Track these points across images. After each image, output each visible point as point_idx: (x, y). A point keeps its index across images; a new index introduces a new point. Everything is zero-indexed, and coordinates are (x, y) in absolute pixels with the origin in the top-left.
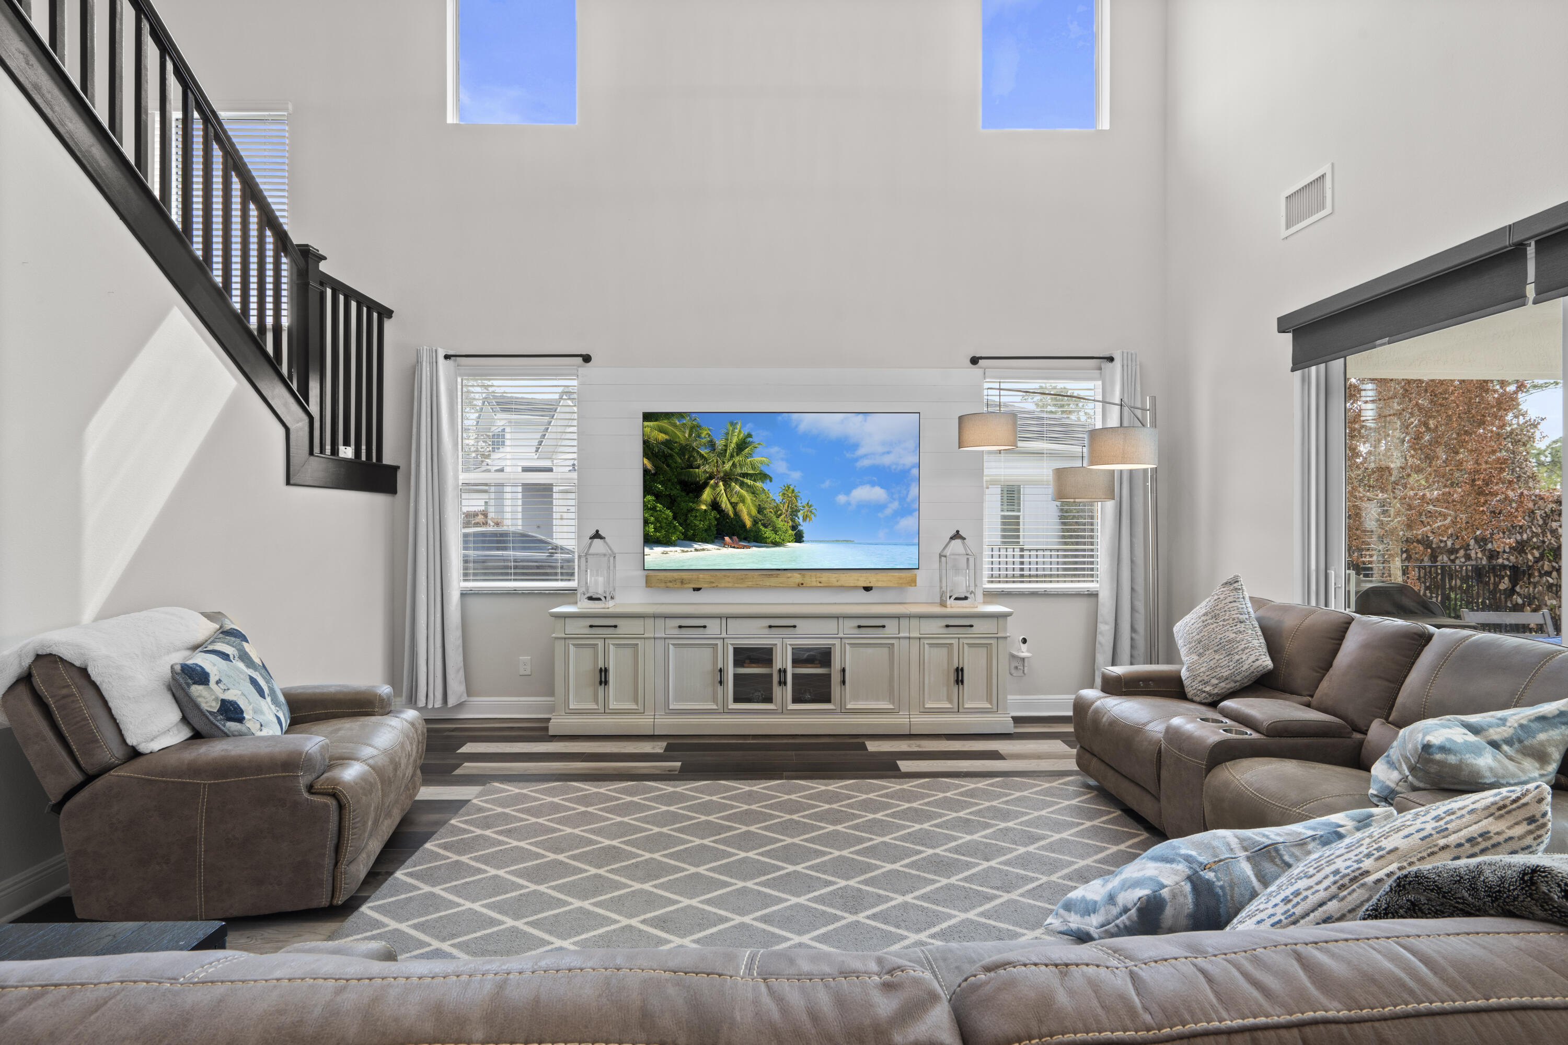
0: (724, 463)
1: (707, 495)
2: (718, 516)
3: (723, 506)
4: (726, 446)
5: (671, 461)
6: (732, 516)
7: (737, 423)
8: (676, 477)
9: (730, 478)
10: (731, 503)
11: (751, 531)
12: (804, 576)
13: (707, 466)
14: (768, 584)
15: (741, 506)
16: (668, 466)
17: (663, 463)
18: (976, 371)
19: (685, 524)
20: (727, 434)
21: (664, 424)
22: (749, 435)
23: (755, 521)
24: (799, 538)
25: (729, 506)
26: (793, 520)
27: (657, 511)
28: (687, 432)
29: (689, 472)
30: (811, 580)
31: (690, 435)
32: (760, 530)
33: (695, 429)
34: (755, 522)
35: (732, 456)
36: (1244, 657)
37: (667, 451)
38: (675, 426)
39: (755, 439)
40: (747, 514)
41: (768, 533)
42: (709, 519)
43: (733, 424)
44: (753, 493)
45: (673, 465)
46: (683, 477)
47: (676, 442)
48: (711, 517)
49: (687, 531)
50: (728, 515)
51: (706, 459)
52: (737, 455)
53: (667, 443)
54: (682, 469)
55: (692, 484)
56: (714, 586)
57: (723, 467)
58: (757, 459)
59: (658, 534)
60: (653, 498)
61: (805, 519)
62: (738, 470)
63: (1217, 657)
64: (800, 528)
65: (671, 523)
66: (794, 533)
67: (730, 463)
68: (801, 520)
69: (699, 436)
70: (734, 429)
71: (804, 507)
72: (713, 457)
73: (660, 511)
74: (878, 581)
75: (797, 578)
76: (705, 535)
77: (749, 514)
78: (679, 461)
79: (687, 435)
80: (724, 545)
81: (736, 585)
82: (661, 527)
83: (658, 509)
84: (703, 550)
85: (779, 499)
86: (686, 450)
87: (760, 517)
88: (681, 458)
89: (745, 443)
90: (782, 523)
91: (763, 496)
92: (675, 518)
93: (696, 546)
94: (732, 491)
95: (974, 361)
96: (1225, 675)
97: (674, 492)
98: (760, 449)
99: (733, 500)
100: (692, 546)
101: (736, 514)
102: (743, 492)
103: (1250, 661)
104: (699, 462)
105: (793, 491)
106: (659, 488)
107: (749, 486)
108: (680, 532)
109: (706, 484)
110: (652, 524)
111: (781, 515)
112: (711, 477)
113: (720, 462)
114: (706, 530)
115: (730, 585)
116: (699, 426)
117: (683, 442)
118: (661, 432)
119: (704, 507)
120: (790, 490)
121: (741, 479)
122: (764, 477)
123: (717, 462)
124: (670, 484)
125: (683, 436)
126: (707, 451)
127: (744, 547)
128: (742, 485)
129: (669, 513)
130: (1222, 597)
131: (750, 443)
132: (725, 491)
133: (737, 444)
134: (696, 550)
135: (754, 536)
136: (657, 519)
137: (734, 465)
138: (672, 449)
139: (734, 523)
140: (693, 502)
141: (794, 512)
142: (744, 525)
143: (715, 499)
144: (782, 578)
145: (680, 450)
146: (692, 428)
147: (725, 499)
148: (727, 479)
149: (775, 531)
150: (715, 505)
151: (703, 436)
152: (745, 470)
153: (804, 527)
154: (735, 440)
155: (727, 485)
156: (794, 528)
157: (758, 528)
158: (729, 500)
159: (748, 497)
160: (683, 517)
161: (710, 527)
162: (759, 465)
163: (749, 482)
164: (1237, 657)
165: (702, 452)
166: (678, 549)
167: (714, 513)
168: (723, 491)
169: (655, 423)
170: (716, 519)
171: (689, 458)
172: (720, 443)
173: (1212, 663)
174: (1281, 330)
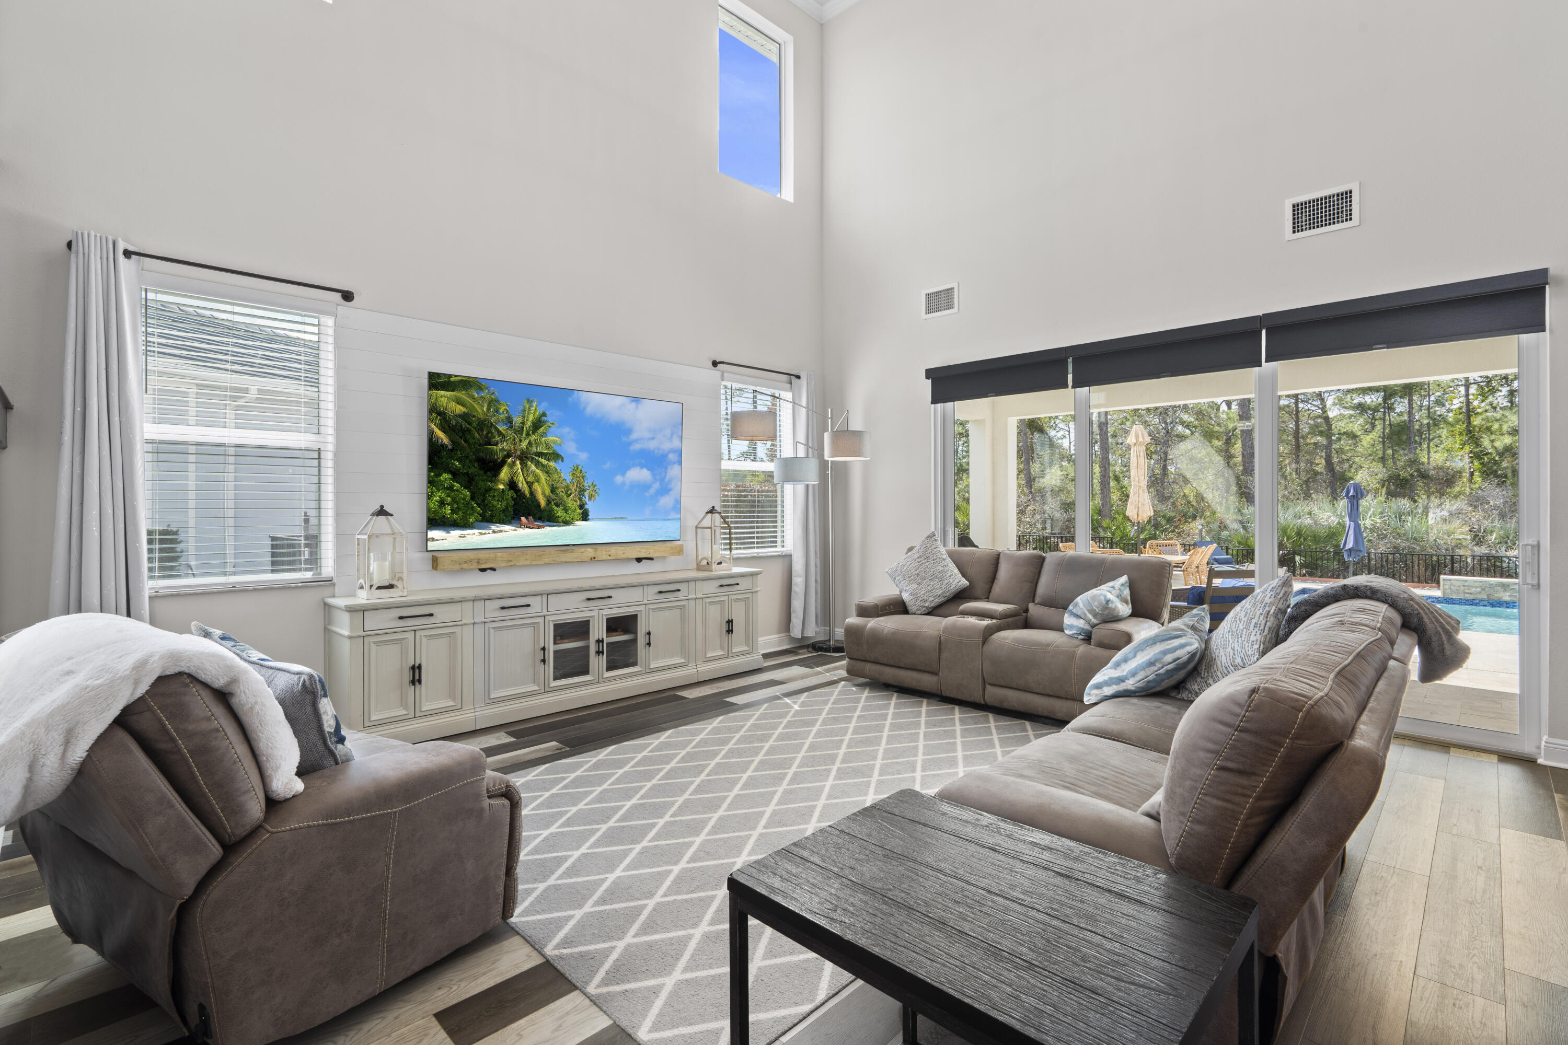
0: (521, 441)
1: (504, 474)
2: (515, 496)
3: (520, 485)
4: (523, 423)
5: (468, 437)
6: (528, 496)
7: (533, 401)
8: (474, 453)
9: (526, 457)
10: (527, 483)
11: (545, 510)
12: (596, 549)
13: (505, 444)
14: (564, 560)
15: (536, 486)
16: (466, 441)
17: (461, 437)
18: (715, 373)
19: (483, 504)
20: (524, 411)
21: (461, 394)
22: (544, 414)
23: (548, 500)
24: (585, 517)
25: (525, 485)
26: (580, 499)
27: (454, 491)
28: (486, 405)
29: (487, 448)
30: (602, 554)
31: (489, 409)
32: (553, 510)
33: (493, 403)
34: (549, 502)
35: (528, 435)
36: (951, 581)
37: (465, 425)
38: (473, 398)
39: (549, 418)
40: (541, 493)
41: (559, 512)
42: (507, 499)
43: (530, 402)
44: (547, 473)
45: (471, 441)
46: (481, 454)
47: (474, 416)
48: (509, 497)
49: (484, 512)
50: (524, 494)
51: (504, 436)
52: (533, 433)
53: (465, 416)
54: (480, 445)
55: (490, 462)
56: (511, 566)
57: (520, 445)
58: (551, 438)
59: (455, 516)
60: (450, 476)
61: (590, 499)
62: (534, 449)
63: (932, 583)
64: (586, 507)
65: (469, 503)
66: (581, 511)
67: (527, 442)
68: (587, 500)
69: (497, 411)
70: (531, 406)
71: (589, 487)
72: (510, 435)
73: (457, 491)
74: (655, 552)
75: (590, 552)
76: (502, 515)
77: (543, 493)
78: (478, 436)
79: (485, 409)
80: (521, 525)
81: (534, 563)
82: (458, 508)
83: (455, 488)
84: (501, 531)
85: (569, 478)
86: (484, 425)
87: (553, 496)
88: (479, 434)
89: (540, 422)
90: (571, 503)
91: (555, 476)
92: (472, 498)
93: (494, 528)
94: (528, 470)
95: (715, 364)
96: (939, 593)
97: (472, 470)
98: (553, 429)
99: (529, 480)
100: (489, 528)
101: (532, 493)
102: (538, 471)
103: (955, 582)
104: (497, 438)
105: (581, 471)
106: (456, 466)
107: (543, 466)
108: (478, 514)
109: (503, 463)
110: (448, 505)
111: (570, 494)
112: (508, 456)
113: (517, 440)
114: (503, 511)
115: (528, 563)
116: (497, 401)
117: (481, 417)
118: (458, 403)
119: (501, 487)
120: (579, 471)
121: (536, 458)
122: (556, 456)
123: (514, 440)
124: (467, 461)
125: (481, 410)
126: (505, 427)
127: (538, 527)
128: (537, 464)
129: (467, 493)
130: (928, 545)
131: (545, 422)
132: (522, 469)
133: (533, 423)
134: (494, 532)
135: (548, 516)
136: (454, 499)
137: (530, 443)
138: (470, 424)
139: (530, 503)
140: (491, 482)
141: (582, 491)
142: (539, 505)
143: (512, 478)
144: (576, 555)
145: (478, 425)
146: (490, 402)
147: (521, 478)
148: (524, 457)
149: (566, 510)
150: (512, 485)
151: (501, 411)
152: (539, 449)
153: (590, 506)
154: (531, 418)
155: (523, 464)
156: (581, 507)
157: (551, 508)
158: (525, 480)
159: (543, 476)
160: (481, 498)
161: (507, 507)
162: (553, 445)
163: (543, 461)
164: (946, 581)
165: (500, 429)
166: (476, 531)
167: (511, 493)
168: (520, 470)
169: (452, 393)
170: (514, 499)
171: (487, 434)
172: (517, 420)
173: (929, 588)
174: (927, 377)
